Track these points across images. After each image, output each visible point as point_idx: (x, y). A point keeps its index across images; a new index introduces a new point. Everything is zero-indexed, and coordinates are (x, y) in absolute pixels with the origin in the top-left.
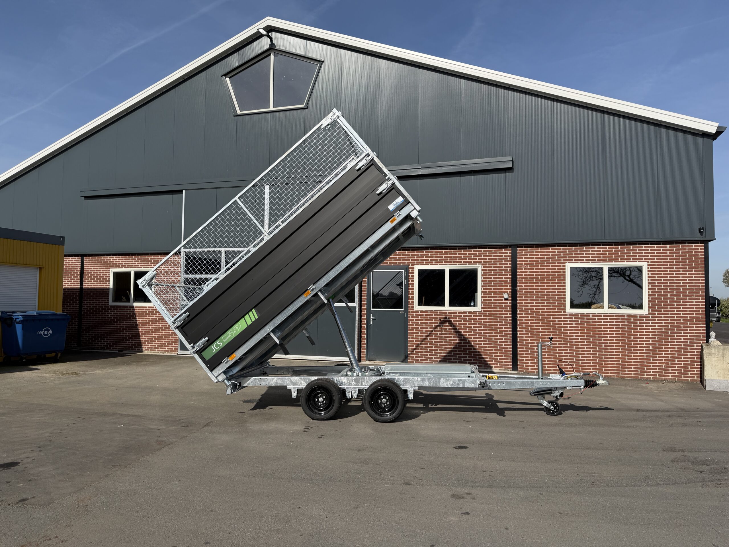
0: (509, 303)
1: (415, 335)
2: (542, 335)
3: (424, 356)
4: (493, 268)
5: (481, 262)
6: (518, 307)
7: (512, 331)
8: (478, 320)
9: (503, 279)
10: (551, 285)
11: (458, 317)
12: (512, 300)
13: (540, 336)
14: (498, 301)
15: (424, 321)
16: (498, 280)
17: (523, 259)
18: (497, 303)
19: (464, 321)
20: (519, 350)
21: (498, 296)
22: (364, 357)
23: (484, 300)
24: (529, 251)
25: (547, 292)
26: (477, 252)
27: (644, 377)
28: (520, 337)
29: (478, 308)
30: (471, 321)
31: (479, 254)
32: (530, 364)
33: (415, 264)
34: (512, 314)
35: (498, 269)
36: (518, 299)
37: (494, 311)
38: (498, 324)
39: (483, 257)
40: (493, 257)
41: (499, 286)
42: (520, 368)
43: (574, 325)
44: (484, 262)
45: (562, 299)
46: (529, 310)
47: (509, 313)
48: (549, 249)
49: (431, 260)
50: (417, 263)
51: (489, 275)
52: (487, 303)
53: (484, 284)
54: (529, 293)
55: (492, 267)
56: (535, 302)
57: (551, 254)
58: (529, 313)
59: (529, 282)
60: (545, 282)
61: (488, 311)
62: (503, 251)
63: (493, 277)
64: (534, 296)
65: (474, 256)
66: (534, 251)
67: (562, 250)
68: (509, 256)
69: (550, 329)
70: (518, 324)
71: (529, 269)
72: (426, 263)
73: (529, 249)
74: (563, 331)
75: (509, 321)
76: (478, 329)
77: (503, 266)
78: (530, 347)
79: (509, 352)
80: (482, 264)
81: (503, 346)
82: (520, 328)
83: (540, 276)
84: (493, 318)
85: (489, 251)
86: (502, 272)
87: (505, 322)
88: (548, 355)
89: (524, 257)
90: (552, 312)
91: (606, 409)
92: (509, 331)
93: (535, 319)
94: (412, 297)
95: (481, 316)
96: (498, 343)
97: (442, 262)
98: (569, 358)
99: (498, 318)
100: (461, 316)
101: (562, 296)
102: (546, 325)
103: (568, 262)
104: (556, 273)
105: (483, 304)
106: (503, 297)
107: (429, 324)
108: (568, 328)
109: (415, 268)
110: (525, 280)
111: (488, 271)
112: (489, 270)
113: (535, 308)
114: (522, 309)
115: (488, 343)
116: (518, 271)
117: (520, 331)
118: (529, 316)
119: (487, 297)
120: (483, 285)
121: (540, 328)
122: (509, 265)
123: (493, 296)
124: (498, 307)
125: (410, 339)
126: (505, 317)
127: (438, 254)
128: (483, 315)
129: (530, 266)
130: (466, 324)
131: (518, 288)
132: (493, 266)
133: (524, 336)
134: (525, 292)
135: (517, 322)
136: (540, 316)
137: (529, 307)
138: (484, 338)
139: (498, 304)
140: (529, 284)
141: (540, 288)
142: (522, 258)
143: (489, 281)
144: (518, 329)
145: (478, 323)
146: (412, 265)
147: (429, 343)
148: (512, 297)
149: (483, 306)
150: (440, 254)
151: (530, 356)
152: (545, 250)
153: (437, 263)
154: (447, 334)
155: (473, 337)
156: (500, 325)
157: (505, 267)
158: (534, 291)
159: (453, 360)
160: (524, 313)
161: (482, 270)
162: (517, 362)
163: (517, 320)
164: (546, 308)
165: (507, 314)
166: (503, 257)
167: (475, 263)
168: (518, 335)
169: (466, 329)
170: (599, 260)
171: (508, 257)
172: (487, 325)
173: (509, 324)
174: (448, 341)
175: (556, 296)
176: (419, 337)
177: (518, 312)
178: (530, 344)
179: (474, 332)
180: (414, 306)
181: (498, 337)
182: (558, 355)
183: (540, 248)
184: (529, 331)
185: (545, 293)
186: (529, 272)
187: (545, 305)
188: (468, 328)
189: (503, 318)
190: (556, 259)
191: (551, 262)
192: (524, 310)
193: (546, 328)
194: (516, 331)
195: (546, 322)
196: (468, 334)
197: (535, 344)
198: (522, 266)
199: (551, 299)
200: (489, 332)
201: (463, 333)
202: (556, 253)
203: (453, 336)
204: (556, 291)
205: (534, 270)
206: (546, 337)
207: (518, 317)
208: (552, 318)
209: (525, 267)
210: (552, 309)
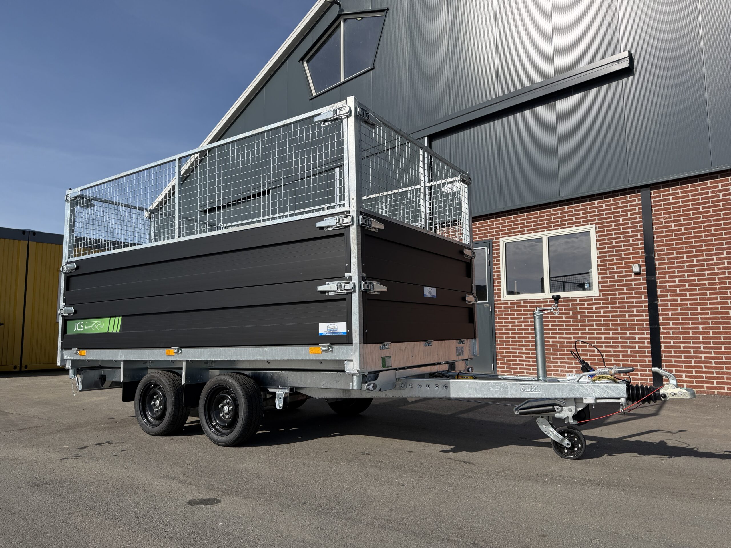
0: (642, 279)
1: (504, 336)
2: (703, 328)
3: (518, 367)
4: (613, 227)
5: (595, 220)
6: (658, 285)
7: (650, 324)
8: (594, 310)
9: (631, 242)
10: (714, 242)
11: (563, 308)
12: (647, 274)
13: (701, 330)
14: (624, 279)
15: (516, 316)
16: (622, 244)
17: (662, 207)
18: (623, 281)
19: (573, 313)
20: (663, 354)
21: (624, 270)
23: (602, 278)
24: (671, 192)
25: (707, 255)
26: (588, 206)
28: (664, 333)
29: (594, 292)
30: (584, 313)
31: (590, 208)
32: (684, 378)
33: (501, 236)
34: (649, 297)
35: (621, 227)
36: (657, 272)
37: (619, 294)
38: (627, 314)
39: (596, 213)
40: (612, 211)
41: (625, 254)
44: (599, 219)
46: (678, 289)
47: (643, 296)
48: (707, 184)
49: (521, 228)
50: (502, 234)
51: (608, 239)
52: (607, 282)
53: (600, 253)
54: (676, 261)
55: (611, 226)
56: (686, 274)
57: (710, 191)
58: (678, 292)
59: (674, 242)
60: (703, 238)
61: (609, 295)
62: (628, 199)
63: (614, 241)
64: (686, 265)
65: (583, 214)
66: (679, 190)
68: (637, 205)
69: (718, 318)
70: (660, 312)
71: (672, 222)
72: (515, 232)
73: (670, 188)
75: (644, 308)
76: (595, 323)
77: (630, 222)
78: (682, 349)
79: (647, 359)
80: (596, 224)
81: (637, 349)
82: (663, 319)
83: (692, 231)
84: (618, 305)
85: (605, 202)
86: (628, 232)
87: (637, 311)
88: (716, 363)
89: (662, 203)
90: (720, 288)
92: (646, 325)
93: (689, 302)
94: (498, 283)
95: (599, 304)
96: (628, 344)
97: (537, 229)
99: (626, 305)
100: (568, 305)
102: (709, 311)
104: (722, 222)
105: (600, 285)
106: (632, 271)
107: (523, 320)
109: (501, 242)
110: (667, 241)
111: (605, 233)
112: (607, 231)
113: (687, 284)
114: (666, 287)
115: (612, 344)
116: (654, 227)
117: (663, 324)
118: (679, 298)
119: (606, 273)
120: (599, 255)
121: (700, 317)
122: (638, 220)
123: (615, 270)
124: (625, 288)
125: (499, 343)
126: (636, 302)
127: (530, 219)
128: (601, 302)
129: (674, 217)
130: (577, 317)
131: (656, 254)
132: (613, 224)
133: (671, 332)
134: (668, 259)
135: (657, 310)
136: (698, 297)
137: (677, 283)
138: (605, 338)
139: (625, 283)
140: (675, 246)
141: (694, 250)
142: (660, 205)
143: (608, 248)
144: (661, 321)
145: (594, 315)
146: (496, 239)
147: (524, 348)
148: (647, 270)
149: (600, 288)
150: (534, 218)
151: (683, 365)
152: (698, 187)
153: (530, 231)
155: (587, 336)
156: (629, 316)
157: (632, 223)
158: (685, 256)
159: (559, 373)
160: (669, 294)
161: (597, 232)
163: (657, 305)
164: (707, 282)
165: (641, 297)
166: (629, 208)
167: (586, 223)
168: (662, 330)
169: (577, 325)
171: (637, 208)
172: (608, 316)
173: (644, 314)
174: (551, 344)
175: (726, 261)
176: (511, 339)
177: (659, 293)
178: (682, 345)
179: (589, 330)
180: (502, 295)
181: (628, 335)
183: (689, 185)
184: (680, 324)
185: (705, 258)
186: (673, 226)
187: (706, 277)
188: (579, 324)
189: (635, 304)
190: (721, 198)
191: (711, 204)
192: (668, 288)
193: (710, 316)
194: (658, 324)
195: (709, 306)
196: (580, 332)
197: (692, 345)
198: (660, 218)
199: (716, 267)
200: (613, 327)
201: (572, 331)
202: (720, 188)
203: (558, 336)
204: (725, 252)
205: (682, 222)
206: (711, 331)
207: (660, 301)
208: (720, 299)
209: (667, 219)
210: (719, 283)
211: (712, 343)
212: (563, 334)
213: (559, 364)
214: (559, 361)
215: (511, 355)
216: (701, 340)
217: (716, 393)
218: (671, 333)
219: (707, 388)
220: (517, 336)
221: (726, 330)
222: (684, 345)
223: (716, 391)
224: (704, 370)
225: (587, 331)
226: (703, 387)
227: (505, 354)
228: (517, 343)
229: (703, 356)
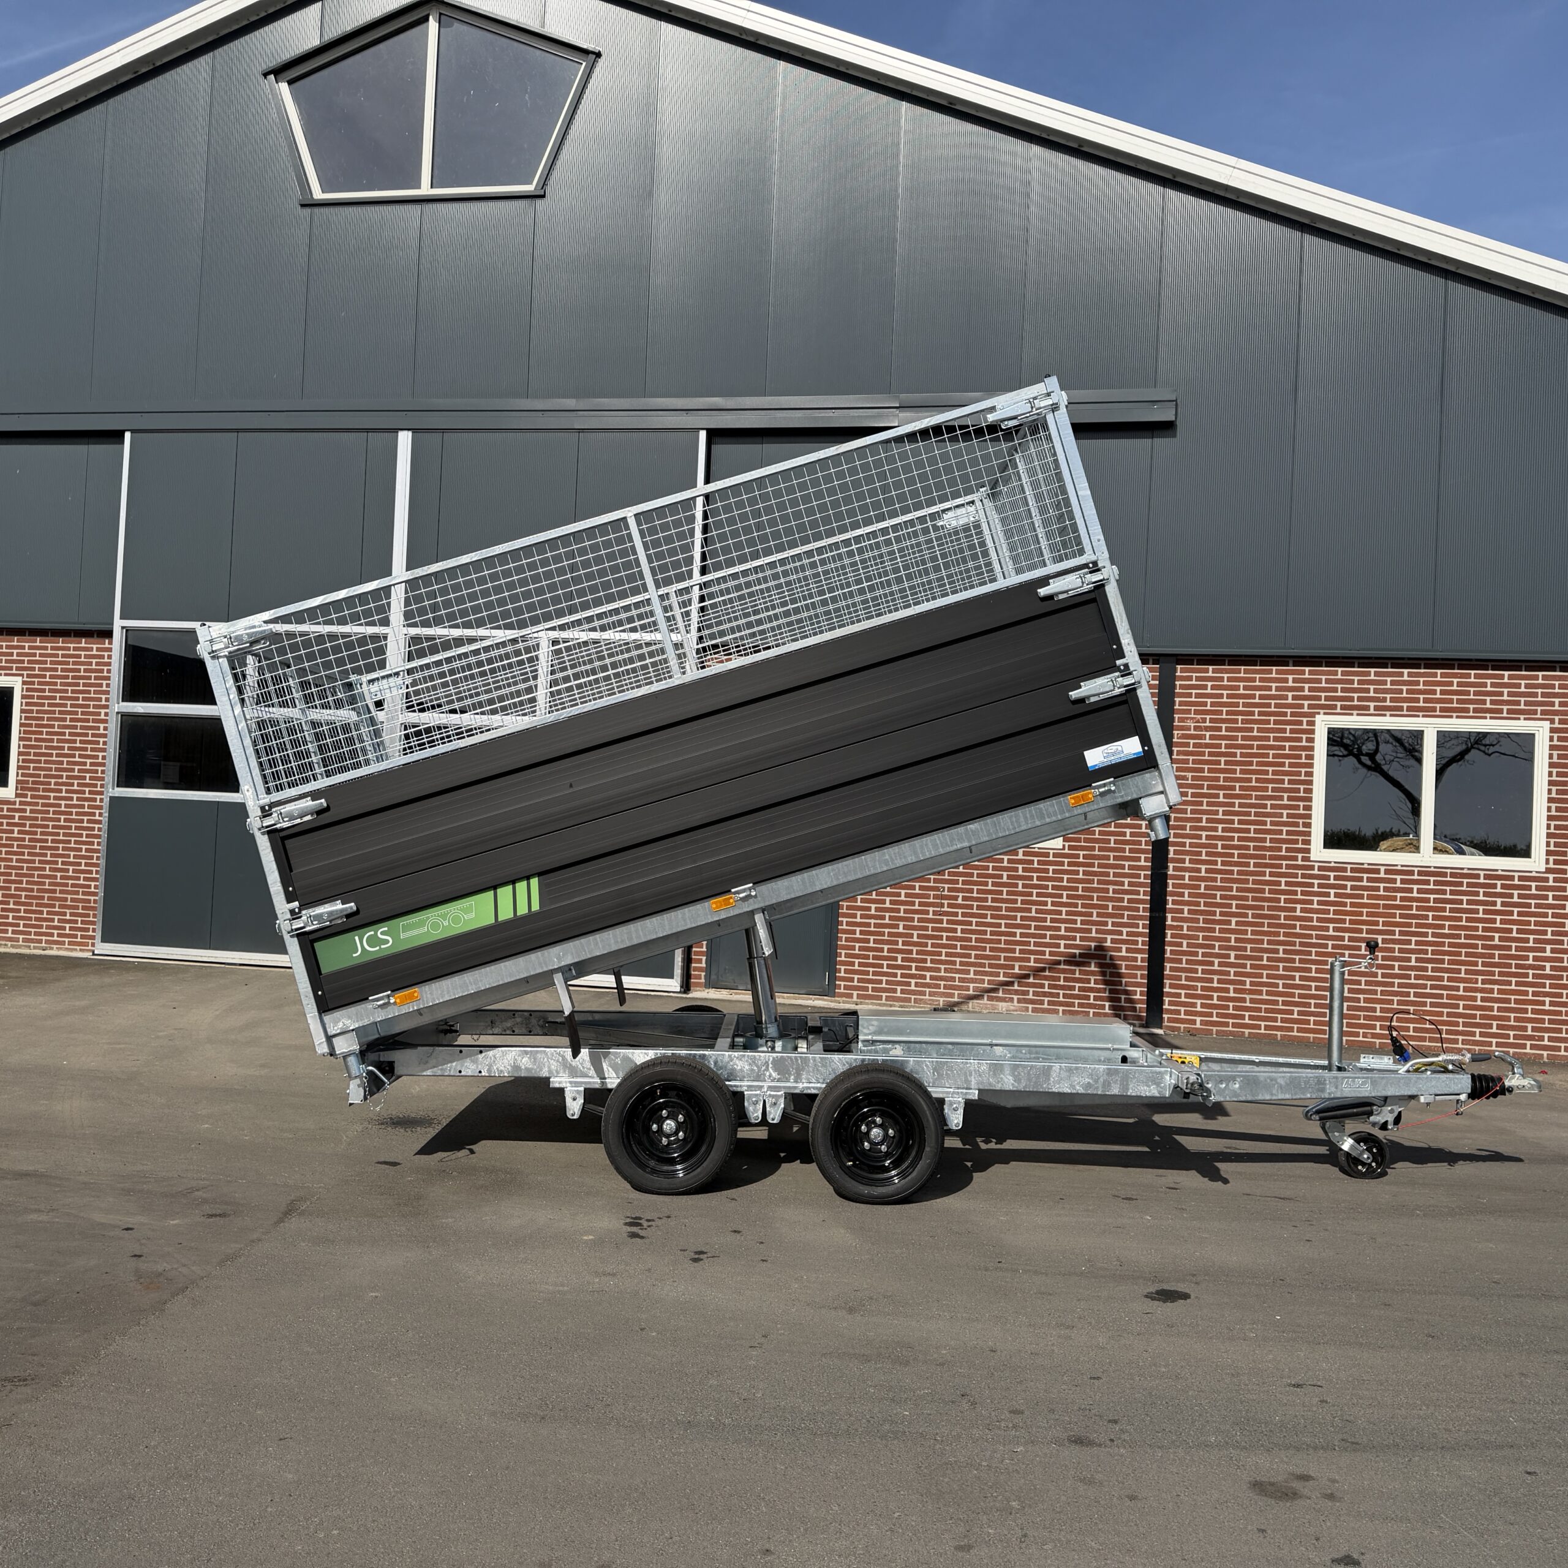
1: (859, 913)
2: (1237, 923)
3: (884, 979)
7: (1151, 910)
8: (1051, 874)
10: (1270, 776)
11: (991, 865)
13: (1233, 926)
17: (1194, 699)
19: (1009, 877)
20: (1168, 965)
22: (699, 975)
24: (1210, 674)
25: (1256, 798)
27: (1525, 1054)
28: (1172, 927)
30: (1031, 878)
32: (1199, 1009)
34: (1153, 860)
36: (1172, 815)
37: (1101, 849)
38: (1111, 888)
42: (1170, 1020)
43: (1332, 898)
45: (1301, 821)
46: (1204, 851)
47: (1143, 856)
48: (1271, 672)
54: (1205, 800)
56: (1220, 826)
57: (1274, 685)
58: (1204, 857)
59: (1206, 767)
60: (1254, 767)
61: (1083, 848)
64: (1221, 809)
66: (1226, 674)
67: (1307, 676)
69: (1262, 908)
70: (1170, 888)
71: (1207, 729)
73: (1211, 667)
74: (1298, 913)
75: (1142, 880)
76: (1049, 900)
78: (1200, 958)
79: (1139, 973)
81: (1123, 953)
82: (1174, 902)
83: (1238, 751)
84: (1096, 869)
87: (1130, 884)
88: (1252, 984)
89: (1194, 692)
90: (1271, 857)
91: (1497, 1157)
92: (1143, 909)
93: (1219, 876)
95: (1062, 864)
96: (1109, 944)
98: (1313, 992)
99: (1111, 871)
101: (1301, 812)
102: (1249, 895)
103: (1322, 711)
104: (1287, 744)
108: (1315, 906)
110: (1195, 762)
113: (1220, 843)
114: (1183, 844)
115: (1078, 942)
116: (1175, 732)
117: (1173, 911)
118: (1203, 867)
121: (1234, 903)
124: (1112, 838)
125: (844, 927)
126: (1130, 867)
128: (1066, 860)
129: (1211, 721)
130: (1016, 885)
133: (1185, 925)
134: (1194, 795)
135: (1166, 885)
136: (1236, 869)
137: (1204, 841)
138: (1067, 929)
140: (1206, 774)
141: (1237, 785)
142: (1190, 695)
144: (1170, 906)
145: (1050, 884)
147: (900, 940)
151: (1199, 985)
152: (1257, 674)
154: (956, 914)
155: (1033, 924)
156: (1114, 891)
158: (1221, 793)
160: (1187, 858)
162: (1162, 1003)
163: (1165, 877)
164: (1252, 844)
168: (1169, 922)
169: (1015, 901)
170: (1414, 711)
172: (1077, 889)
173: (1142, 890)
174: (959, 934)
175: (1285, 812)
176: (873, 921)
177: (1171, 855)
178: (1200, 951)
179: (1037, 911)
181: (1110, 927)
182: (1281, 982)
183: (1243, 668)
184: (1202, 912)
185: (1253, 801)
186: (1208, 737)
187: (1252, 835)
188: (1020, 898)
189: (1127, 871)
190: (1290, 701)
191: (1273, 709)
192: (1187, 848)
193: (1250, 903)
194: (1164, 910)
195: (1250, 886)
196: (1019, 915)
197: (1217, 951)
198: (1187, 718)
199: (1268, 820)
200: (1084, 910)
201: (1004, 913)
202: (1290, 684)
203: (974, 920)
204: (1286, 795)
205: (1224, 733)
206: (1250, 929)
207: (1171, 868)
208: (1270, 876)
209: (1198, 722)
210: (1271, 849)
211: (1249, 950)
212: (985, 916)
213: (972, 976)
214: (972, 969)
215: (871, 954)
216: (1233, 943)
217: (1247, 1035)
218: (1185, 928)
219: (1234, 1025)
220: (887, 915)
221: (1273, 930)
222: (1204, 950)
223: (1247, 1031)
224: (1232, 994)
225: (1033, 914)
226: (1226, 1024)
227: (857, 952)
228: (887, 931)
229: (1232, 970)
